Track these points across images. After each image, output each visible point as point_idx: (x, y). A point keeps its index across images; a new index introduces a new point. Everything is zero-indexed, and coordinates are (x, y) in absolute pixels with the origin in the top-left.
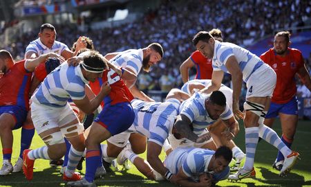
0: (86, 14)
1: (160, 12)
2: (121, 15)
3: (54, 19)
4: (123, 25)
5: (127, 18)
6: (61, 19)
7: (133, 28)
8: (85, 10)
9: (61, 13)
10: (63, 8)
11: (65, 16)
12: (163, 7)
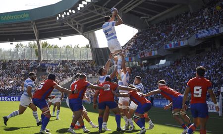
0: (145, 62)
1: (182, 61)
2: (162, 62)
3: (129, 64)
4: (163, 67)
5: (165, 63)
6: (132, 64)
7: (169, 68)
8: (144, 60)
9: (132, 62)
10: (133, 59)
11: (134, 63)
12: (184, 58)
